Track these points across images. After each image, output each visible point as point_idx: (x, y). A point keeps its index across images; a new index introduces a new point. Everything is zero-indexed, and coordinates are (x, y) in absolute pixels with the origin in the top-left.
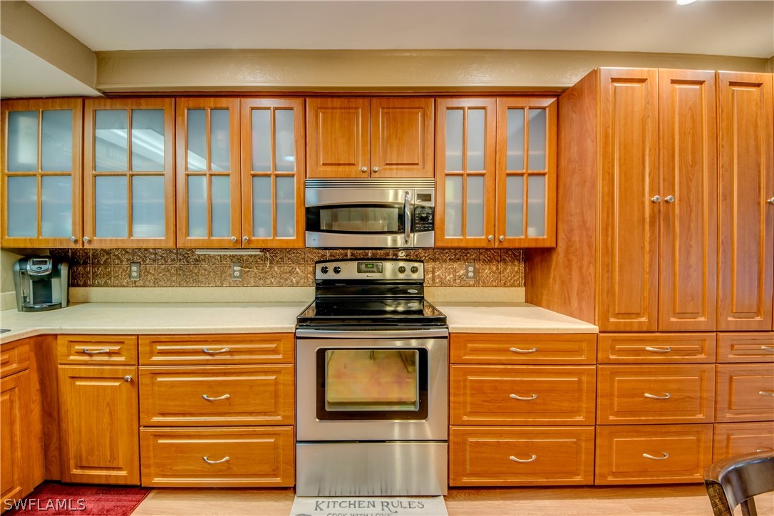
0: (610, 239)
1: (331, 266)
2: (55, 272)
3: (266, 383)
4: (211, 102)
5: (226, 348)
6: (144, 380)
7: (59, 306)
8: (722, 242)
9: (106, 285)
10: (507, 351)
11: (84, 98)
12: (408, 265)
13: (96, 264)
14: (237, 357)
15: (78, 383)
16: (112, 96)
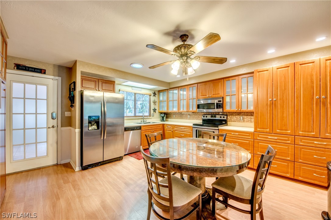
0: (257, 110)
1: (205, 116)
2: (164, 116)
3: (188, 134)
4: (183, 87)
5: (183, 128)
6: (174, 131)
7: (165, 121)
8: (296, 111)
9: (170, 118)
10: (231, 134)
11: (167, 89)
12: (222, 116)
13: (169, 115)
14: (185, 129)
15: (167, 131)
16: (171, 88)
